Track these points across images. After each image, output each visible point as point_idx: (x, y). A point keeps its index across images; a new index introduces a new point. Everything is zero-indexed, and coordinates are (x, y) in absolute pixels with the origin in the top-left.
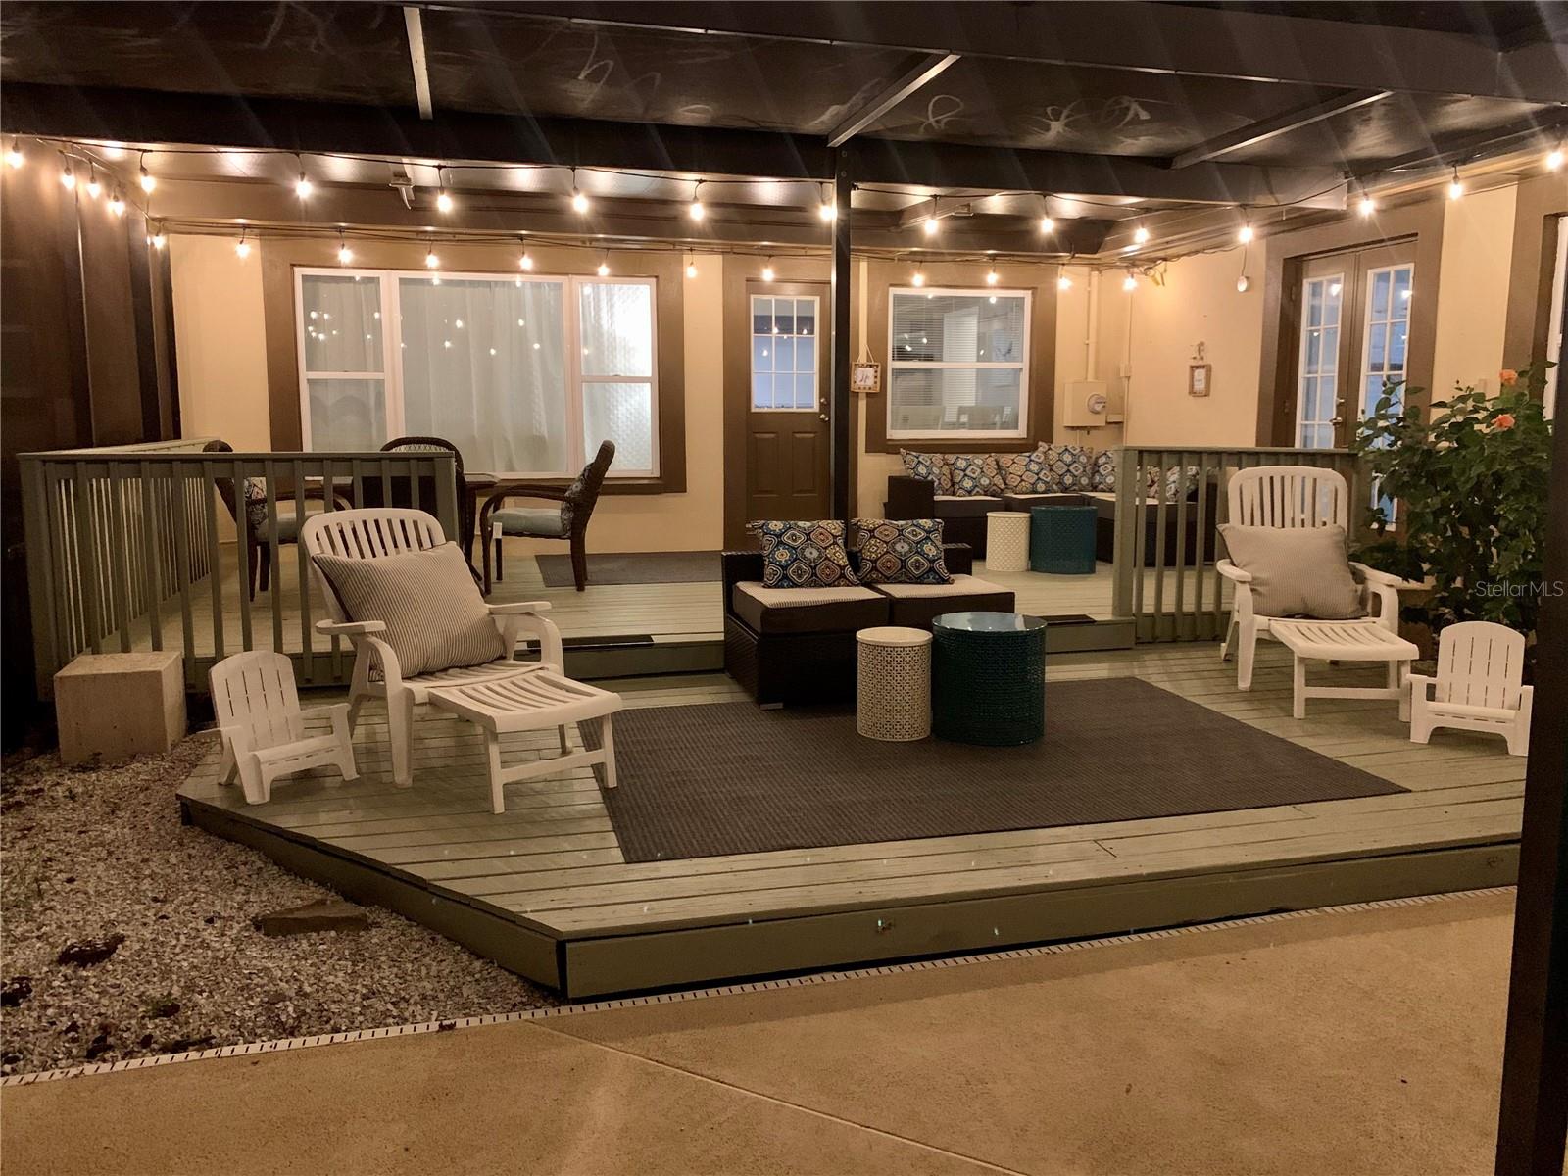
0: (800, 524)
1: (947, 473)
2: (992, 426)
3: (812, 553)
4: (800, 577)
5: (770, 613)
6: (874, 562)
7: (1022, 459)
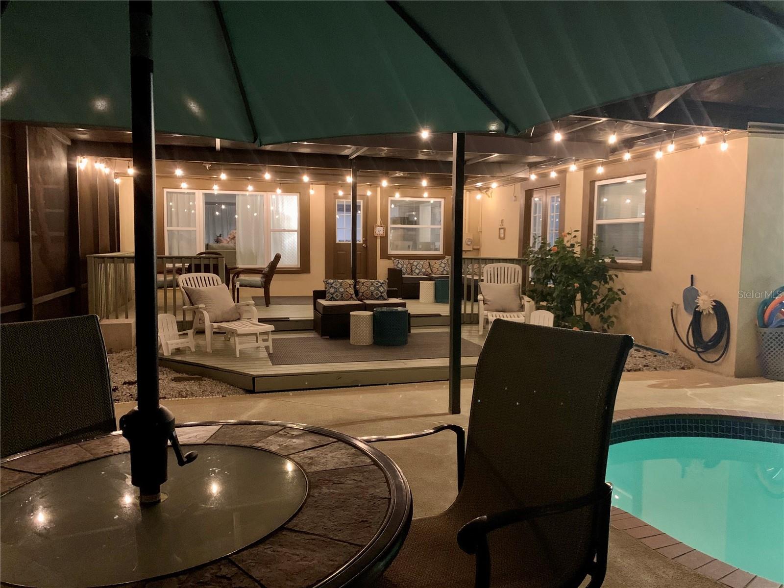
0: (339, 280)
1: (410, 267)
2: (430, 250)
3: (342, 290)
4: (337, 297)
5: (325, 307)
6: (363, 293)
7: (439, 262)
